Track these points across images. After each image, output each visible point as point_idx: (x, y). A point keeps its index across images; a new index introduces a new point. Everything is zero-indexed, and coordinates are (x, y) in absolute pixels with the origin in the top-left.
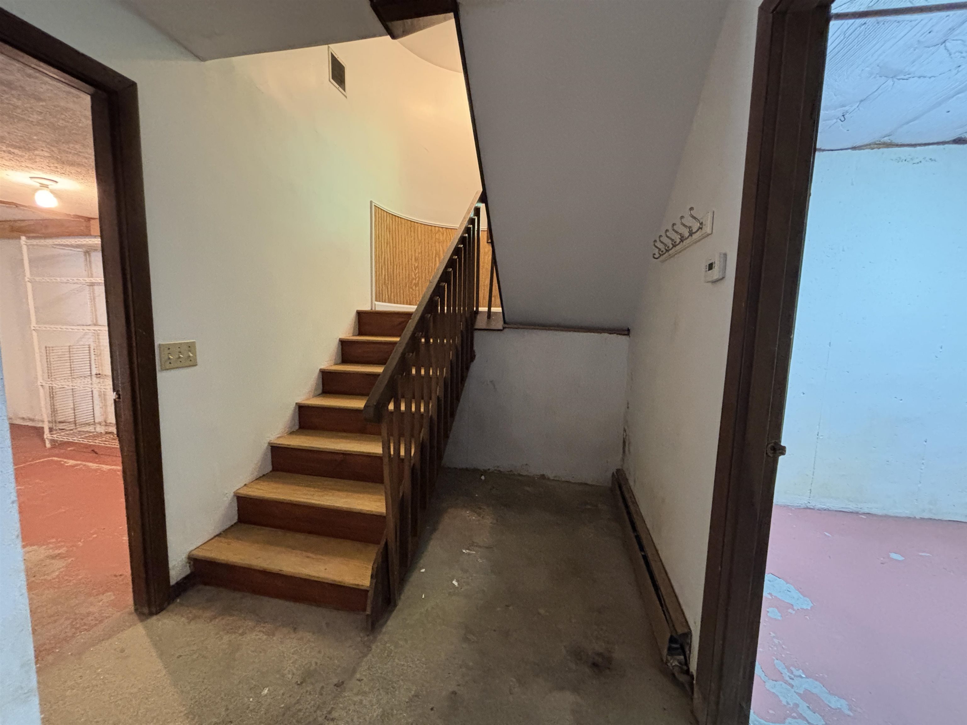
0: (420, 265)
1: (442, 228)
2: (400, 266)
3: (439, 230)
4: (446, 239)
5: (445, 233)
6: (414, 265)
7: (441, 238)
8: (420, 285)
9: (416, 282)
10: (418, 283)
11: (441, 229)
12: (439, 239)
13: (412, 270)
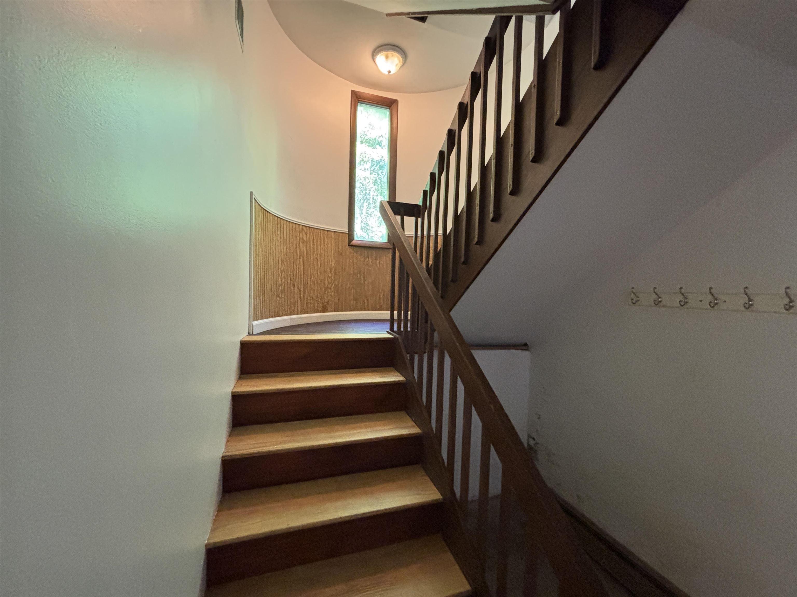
0: (285, 268)
1: (306, 227)
2: (269, 271)
3: (303, 230)
4: (309, 239)
5: (308, 233)
6: (281, 269)
7: (305, 238)
8: (286, 291)
9: (283, 288)
10: (284, 289)
11: (304, 228)
12: (303, 239)
13: (279, 275)
